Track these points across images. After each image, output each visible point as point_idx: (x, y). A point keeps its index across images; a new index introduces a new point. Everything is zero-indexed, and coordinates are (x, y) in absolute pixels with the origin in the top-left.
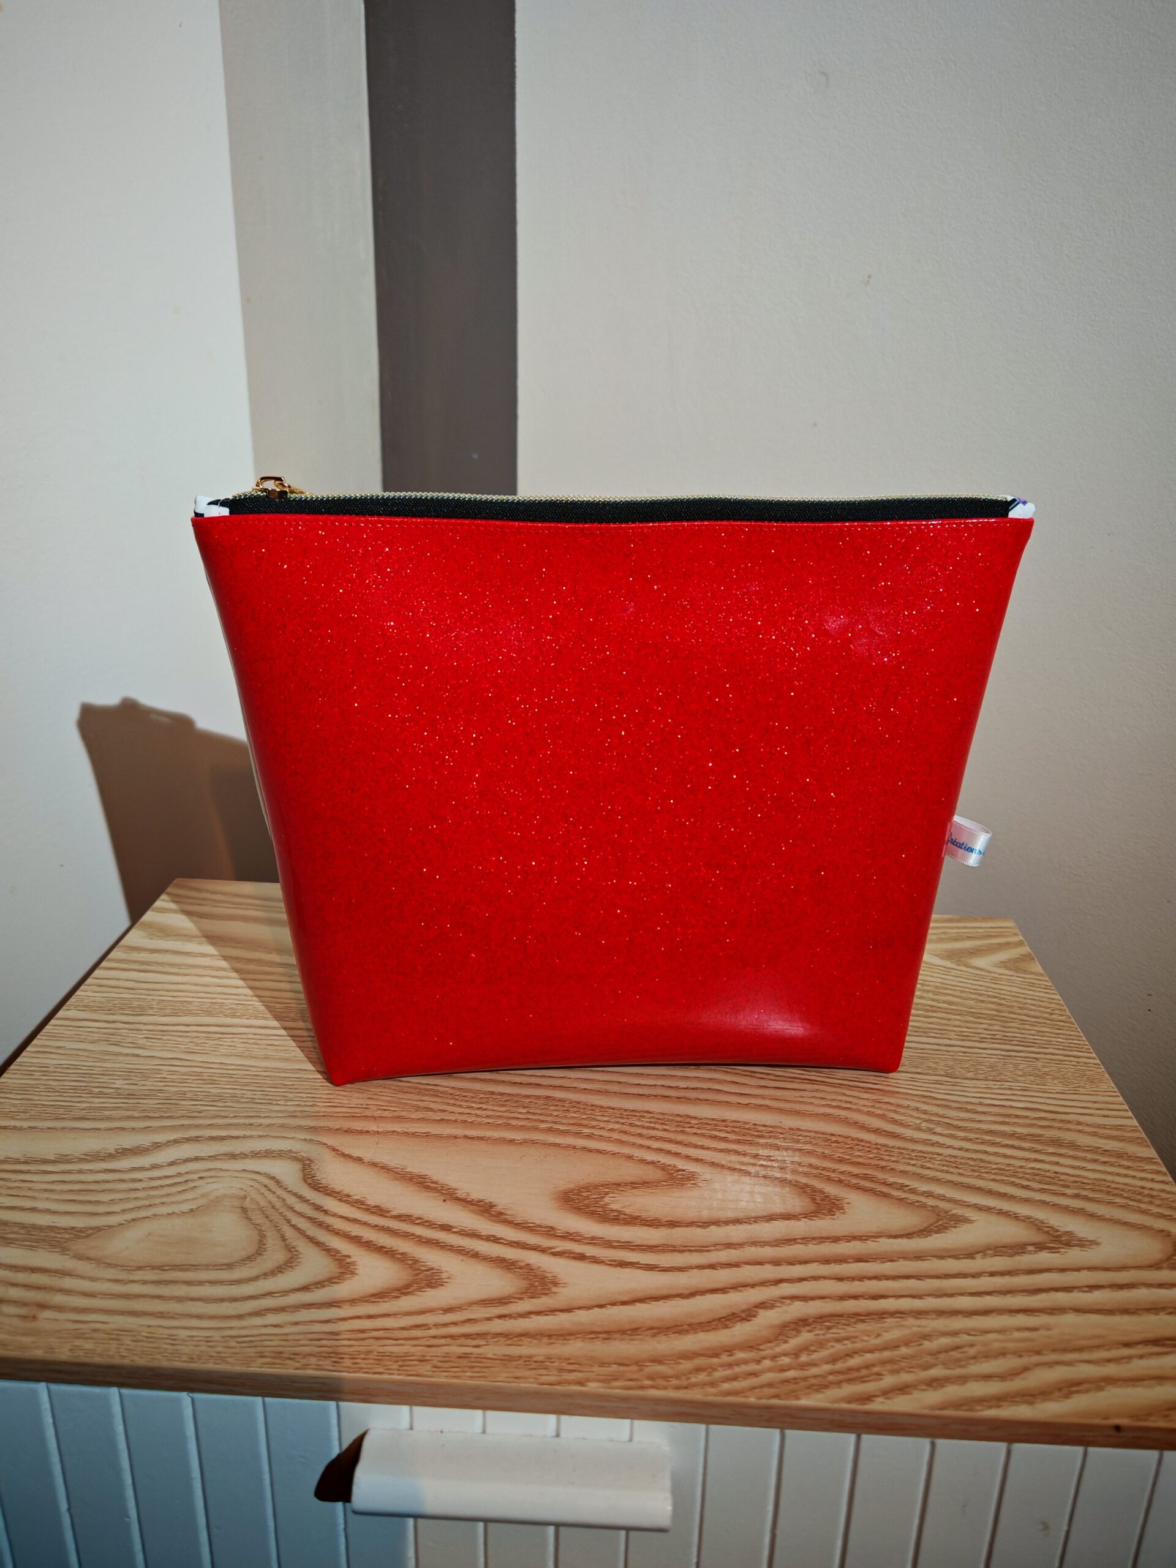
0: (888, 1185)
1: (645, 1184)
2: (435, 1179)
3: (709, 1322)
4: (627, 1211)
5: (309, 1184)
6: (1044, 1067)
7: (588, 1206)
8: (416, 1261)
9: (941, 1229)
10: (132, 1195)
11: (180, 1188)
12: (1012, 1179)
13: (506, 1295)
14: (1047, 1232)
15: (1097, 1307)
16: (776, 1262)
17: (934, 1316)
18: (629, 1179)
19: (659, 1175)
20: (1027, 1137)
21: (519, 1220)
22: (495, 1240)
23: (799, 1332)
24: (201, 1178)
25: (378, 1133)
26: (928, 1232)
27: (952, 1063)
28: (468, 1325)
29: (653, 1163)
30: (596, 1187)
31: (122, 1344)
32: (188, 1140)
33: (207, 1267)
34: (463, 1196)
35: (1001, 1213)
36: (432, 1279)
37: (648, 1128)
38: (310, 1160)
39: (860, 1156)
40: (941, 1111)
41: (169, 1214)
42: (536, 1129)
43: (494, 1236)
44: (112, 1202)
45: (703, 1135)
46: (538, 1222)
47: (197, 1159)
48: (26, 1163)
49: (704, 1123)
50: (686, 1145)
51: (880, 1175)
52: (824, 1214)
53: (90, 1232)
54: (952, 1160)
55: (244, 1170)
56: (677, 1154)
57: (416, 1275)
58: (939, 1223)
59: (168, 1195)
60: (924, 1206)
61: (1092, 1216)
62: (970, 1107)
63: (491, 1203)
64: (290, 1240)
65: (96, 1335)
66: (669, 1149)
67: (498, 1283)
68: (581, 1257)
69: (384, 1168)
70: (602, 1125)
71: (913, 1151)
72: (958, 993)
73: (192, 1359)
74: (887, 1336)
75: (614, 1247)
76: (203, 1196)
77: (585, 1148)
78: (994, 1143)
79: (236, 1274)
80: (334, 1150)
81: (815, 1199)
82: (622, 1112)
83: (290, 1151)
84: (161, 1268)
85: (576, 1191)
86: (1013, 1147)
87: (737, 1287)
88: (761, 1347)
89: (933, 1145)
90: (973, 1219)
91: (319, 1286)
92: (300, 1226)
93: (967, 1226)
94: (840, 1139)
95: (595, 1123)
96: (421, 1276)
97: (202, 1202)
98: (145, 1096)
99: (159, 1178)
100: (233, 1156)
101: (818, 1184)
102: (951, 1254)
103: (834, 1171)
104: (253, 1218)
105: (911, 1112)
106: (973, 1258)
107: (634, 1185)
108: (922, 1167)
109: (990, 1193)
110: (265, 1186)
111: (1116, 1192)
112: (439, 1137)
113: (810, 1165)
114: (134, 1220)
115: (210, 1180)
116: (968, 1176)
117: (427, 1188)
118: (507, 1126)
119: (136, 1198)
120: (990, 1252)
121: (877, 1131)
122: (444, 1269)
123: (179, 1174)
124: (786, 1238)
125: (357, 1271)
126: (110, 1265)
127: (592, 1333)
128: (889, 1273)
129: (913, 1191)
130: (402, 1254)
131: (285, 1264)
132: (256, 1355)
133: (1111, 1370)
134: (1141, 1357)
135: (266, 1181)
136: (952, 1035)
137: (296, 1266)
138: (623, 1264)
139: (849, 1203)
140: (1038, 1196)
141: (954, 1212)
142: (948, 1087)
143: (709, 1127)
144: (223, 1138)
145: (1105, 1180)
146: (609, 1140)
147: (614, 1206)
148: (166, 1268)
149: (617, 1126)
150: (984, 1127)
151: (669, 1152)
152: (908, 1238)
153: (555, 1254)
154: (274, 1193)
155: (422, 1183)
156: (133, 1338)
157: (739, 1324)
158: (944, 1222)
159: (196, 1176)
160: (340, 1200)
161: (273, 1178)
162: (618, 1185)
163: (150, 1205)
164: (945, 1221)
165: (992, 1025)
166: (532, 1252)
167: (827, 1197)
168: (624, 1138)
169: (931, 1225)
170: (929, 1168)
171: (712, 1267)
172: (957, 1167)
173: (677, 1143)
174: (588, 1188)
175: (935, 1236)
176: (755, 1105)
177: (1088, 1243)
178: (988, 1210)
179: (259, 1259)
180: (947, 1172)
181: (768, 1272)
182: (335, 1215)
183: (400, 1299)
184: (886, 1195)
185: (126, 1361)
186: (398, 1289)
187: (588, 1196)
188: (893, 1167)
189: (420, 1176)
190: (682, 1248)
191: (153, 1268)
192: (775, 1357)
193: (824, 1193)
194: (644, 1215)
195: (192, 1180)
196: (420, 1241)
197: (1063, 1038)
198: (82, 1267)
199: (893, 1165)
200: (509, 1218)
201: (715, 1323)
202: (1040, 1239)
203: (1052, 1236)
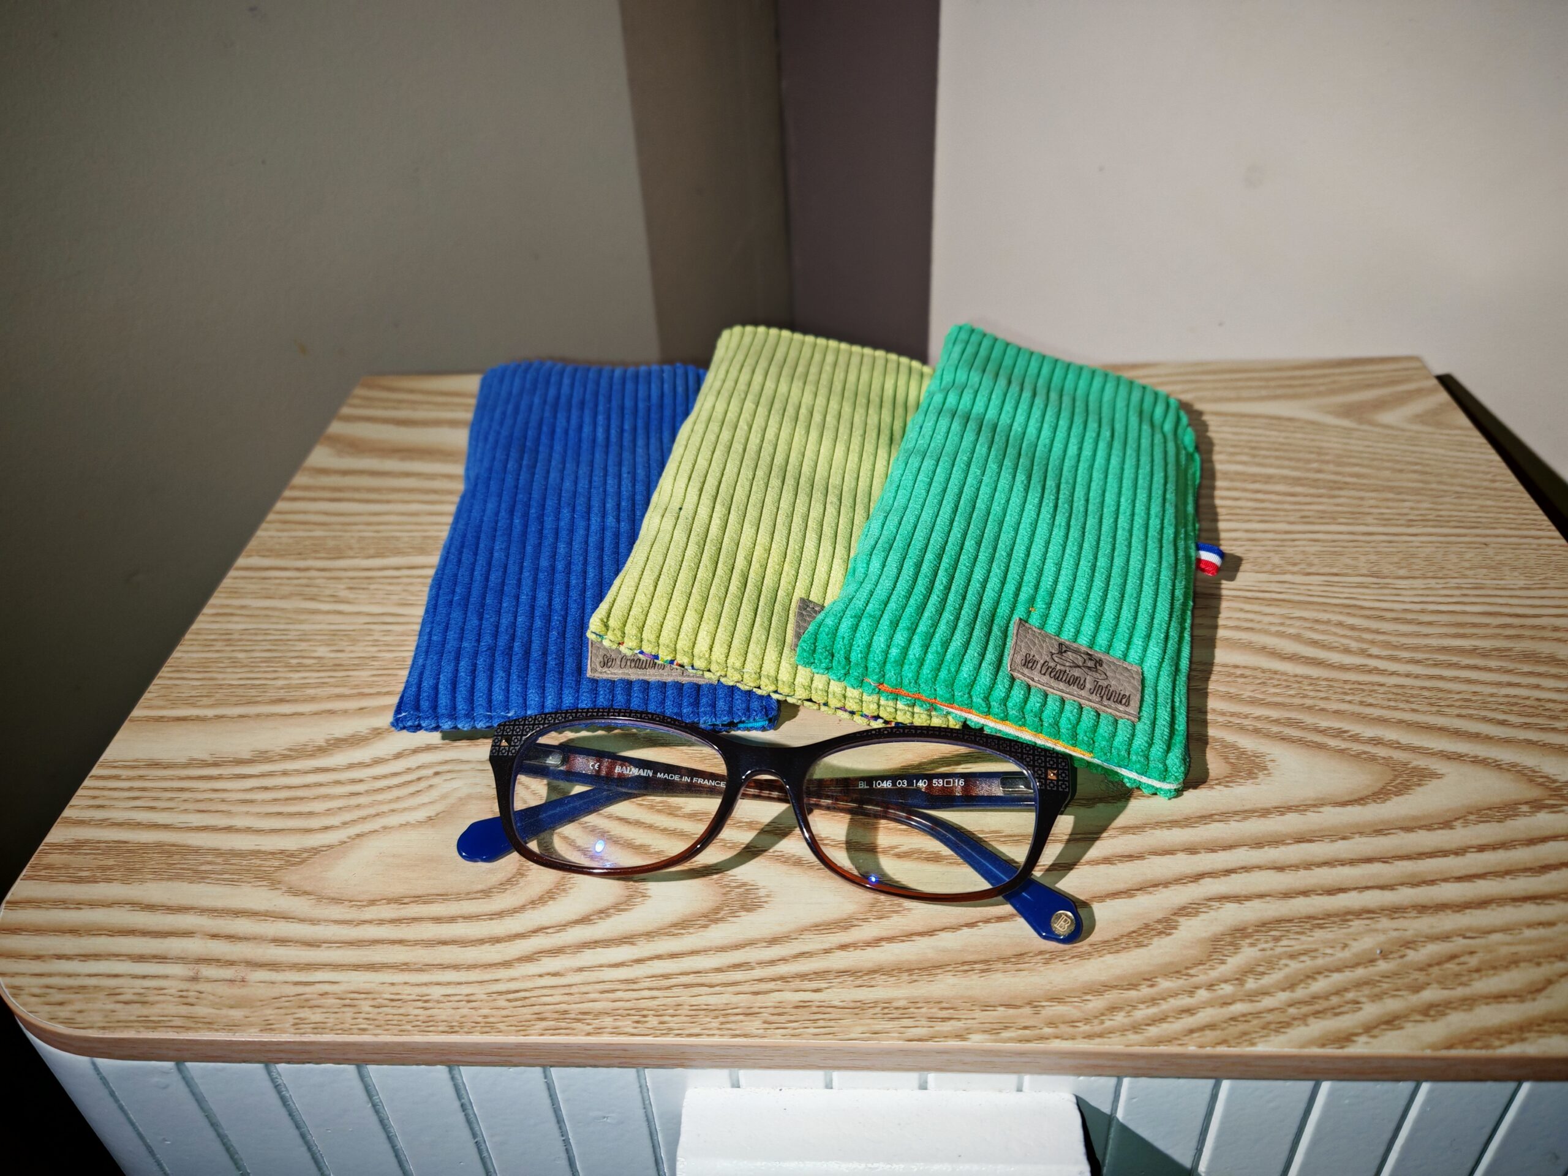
0: (1321, 732)
3: (1116, 940)
6: (1496, 554)
8: (723, 876)
9: (1402, 789)
12: (1483, 713)
14: (1540, 784)
16: (1192, 850)
20: (1495, 654)
23: (1237, 948)
26: (1387, 794)
28: (802, 960)
31: (360, 1012)
33: (457, 897)
35: (1475, 762)
36: (749, 899)
39: (1277, 694)
44: (329, 812)
51: (1308, 719)
52: (1245, 780)
54: (1399, 691)
58: (1398, 781)
60: (1374, 759)
65: (325, 1001)
67: (832, 900)
71: (1346, 682)
73: (452, 1027)
78: (1451, 665)
79: (496, 904)
81: (1228, 758)
84: (400, 901)
86: (1475, 668)
87: (1143, 888)
88: (1192, 972)
89: (1369, 672)
90: (1439, 772)
91: (602, 915)
93: (1434, 783)
94: (1247, 672)
101: (1229, 737)
102: (1422, 823)
103: (1247, 717)
105: (1334, 629)
106: (1452, 828)
108: (1361, 704)
109: (1456, 734)
113: (1214, 711)
114: (357, 835)
115: (449, 776)
116: (1424, 713)
120: (1472, 817)
121: (1293, 658)
122: (760, 884)
124: (1200, 817)
125: (648, 893)
126: (334, 900)
127: (964, 963)
128: (1344, 855)
129: (1357, 739)
130: (703, 866)
131: (556, 887)
132: (534, 1017)
137: (570, 888)
140: (1522, 735)
141: (1414, 764)
148: (406, 901)
152: (1362, 805)
156: (373, 1003)
157: (1156, 939)
158: (1403, 779)
164: (1405, 777)
167: (1243, 753)
169: (1388, 784)
170: (1370, 705)
171: (1109, 860)
172: (1407, 701)
175: (1395, 799)
178: (1459, 759)
179: (522, 881)
180: (1396, 709)
181: (1183, 864)
184: (1320, 746)
185: (367, 1037)
186: (709, 915)
188: (1323, 707)
190: (1065, 837)
191: (389, 901)
192: (1212, 985)
193: (1239, 748)
196: (725, 846)
198: (296, 905)
199: (1322, 704)
201: (1124, 940)
202: (1534, 793)
203: (1547, 787)
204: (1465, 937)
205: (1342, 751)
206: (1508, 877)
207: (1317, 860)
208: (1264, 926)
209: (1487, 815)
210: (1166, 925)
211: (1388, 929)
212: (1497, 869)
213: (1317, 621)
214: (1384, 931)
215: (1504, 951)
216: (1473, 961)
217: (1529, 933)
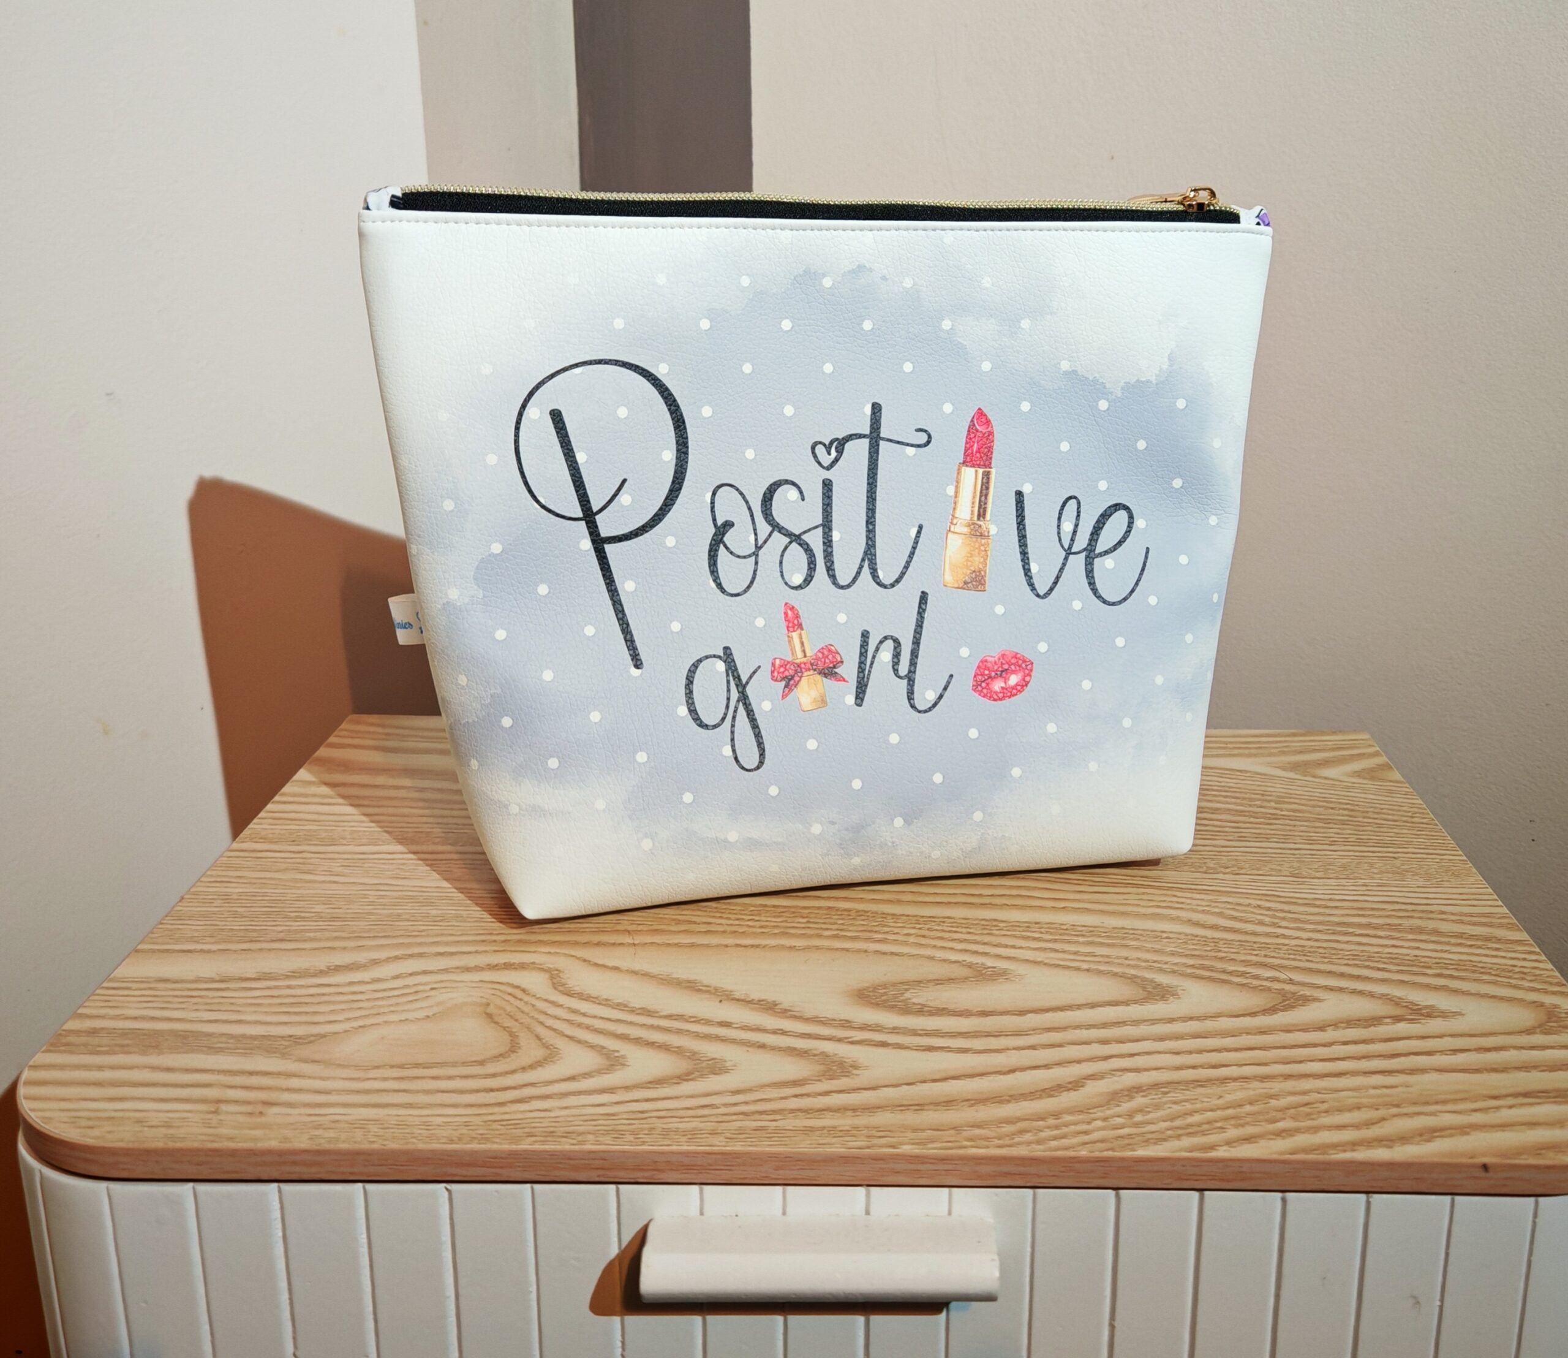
0: (1228, 973)
1: (951, 980)
2: (706, 982)
3: (1033, 1095)
4: (931, 1004)
5: (560, 991)
6: (1403, 864)
7: (887, 1001)
8: (695, 1053)
9: (1288, 1008)
10: (356, 1005)
11: (411, 998)
12: (1367, 963)
13: (801, 1078)
14: (1406, 1007)
15: (1462, 1068)
16: (1105, 1042)
17: (1281, 1079)
18: (931, 977)
19: (963, 972)
20: (1385, 927)
21: (808, 1015)
22: (784, 1033)
23: (1132, 1098)
24: (432, 989)
25: (634, 945)
26: (1274, 1011)
27: (1298, 865)
29: (955, 962)
30: (894, 985)
31: (369, 1132)
32: (411, 956)
33: (454, 1064)
34: (742, 997)
35: (1354, 992)
36: (717, 1068)
37: (950, 932)
38: (557, 970)
39: (1196, 949)
40: (1286, 907)
41: (401, 1021)
42: (819, 936)
43: (782, 1030)
44: (332, 1012)
45: (1015, 936)
46: (830, 1016)
47: (425, 972)
48: (222, 981)
49: (1013, 925)
50: (995, 945)
51: (1219, 965)
52: (1156, 1000)
53: (312, 1038)
54: (1300, 949)
55: (481, 981)
56: (985, 954)
57: (695, 1064)
58: (1286, 1003)
59: (397, 1004)
60: (1269, 989)
61: (1456, 991)
62: (1318, 903)
63: (774, 1002)
64: (547, 1039)
65: (337, 1125)
66: (976, 949)
67: (791, 1069)
68: (884, 1044)
69: (646, 975)
70: (896, 930)
71: (1255, 943)
72: (1303, 802)
73: (453, 1140)
74: (1229, 1098)
75: (920, 1035)
76: (439, 1004)
77: (877, 951)
78: (1346, 933)
79: (490, 1069)
80: (585, 961)
81: (1146, 988)
82: (918, 918)
83: (533, 963)
84: (401, 1067)
85: (871, 989)
86: (1368, 935)
87: (1062, 1063)
89: (1277, 937)
90: (1321, 998)
91: (586, 1076)
92: (555, 1027)
93: (1316, 1004)
94: (1171, 935)
95: (886, 929)
96: (704, 1065)
97: (436, 1010)
98: (353, 919)
99: (384, 990)
100: (468, 969)
101: (1148, 975)
102: (1300, 1028)
103: (1166, 963)
104: (500, 1022)
105: (1250, 909)
106: (1325, 1031)
107: (938, 982)
108: (1265, 956)
109: (1342, 975)
110: (510, 994)
111: (1483, 970)
112: (707, 946)
113: (1138, 959)
114: (360, 1027)
115: (444, 990)
116: (1318, 962)
117: (699, 991)
118: (785, 934)
119: (360, 1008)
120: (1342, 1025)
122: (727, 1059)
123: (407, 986)
124: (1115, 1021)
125: (628, 1064)
126: (340, 1066)
127: (900, 1105)
128: (1231, 1045)
129: (1256, 977)
130: (678, 1047)
131: (545, 1059)
132: (525, 1135)
133: (1477, 1118)
134: (1511, 1107)
135: (510, 990)
136: (1298, 840)
137: (558, 1060)
138: (931, 1049)
139: (1184, 990)
140: (1396, 976)
141: (1302, 993)
142: (1294, 886)
143: (1021, 929)
144: (452, 954)
145: (1471, 961)
146: (905, 943)
147: (915, 1000)
148: (406, 1066)
149: (912, 931)
150: (1336, 919)
151: (976, 953)
152: (1251, 1016)
153: (852, 1043)
154: (521, 1000)
155: (692, 987)
156: (381, 1126)
157: (1064, 1093)
158: (1289, 1001)
159: (428, 987)
160: (599, 1004)
161: (518, 987)
162: (920, 982)
163: (379, 1014)
164: (1292, 1001)
165: (1344, 829)
166: (826, 1042)
167: (1159, 985)
168: (923, 941)
169: (1276, 1005)
170: (1273, 957)
171: (1033, 1047)
172: (1304, 955)
173: (985, 944)
174: (885, 986)
175: (1281, 1013)
176: (1072, 908)
177: (1451, 1014)
178: (1341, 990)
179: (513, 1056)
180: (1294, 959)
181: (1096, 1049)
182: (595, 1017)
183: (681, 1085)
184: (1224, 982)
185: (375, 1146)
186: (679, 1077)
187: (885, 993)
188: (1233, 957)
189: (689, 982)
190: (997, 1034)
191: (392, 1067)
192: (1107, 1118)
193: (1155, 982)
194: (951, 1007)
195: (425, 991)
196: (698, 1036)
197: (1425, 839)
198: (306, 1068)
199: (1233, 956)
200: (797, 1014)
201: (1039, 1093)
202: (1397, 1011)
203: (1411, 1009)
204: (1319, 1093)
205: (1243, 985)
206: (1364, 1060)
207: (1208, 1048)
208: (1155, 1086)
209: (1355, 1024)
210: (1076, 1085)
211: (1257, 1088)
212: (1356, 1055)
213: (1240, 904)
214: (1254, 1089)
215: (1350, 1101)
216: (1325, 1106)
217: (1372, 1092)
